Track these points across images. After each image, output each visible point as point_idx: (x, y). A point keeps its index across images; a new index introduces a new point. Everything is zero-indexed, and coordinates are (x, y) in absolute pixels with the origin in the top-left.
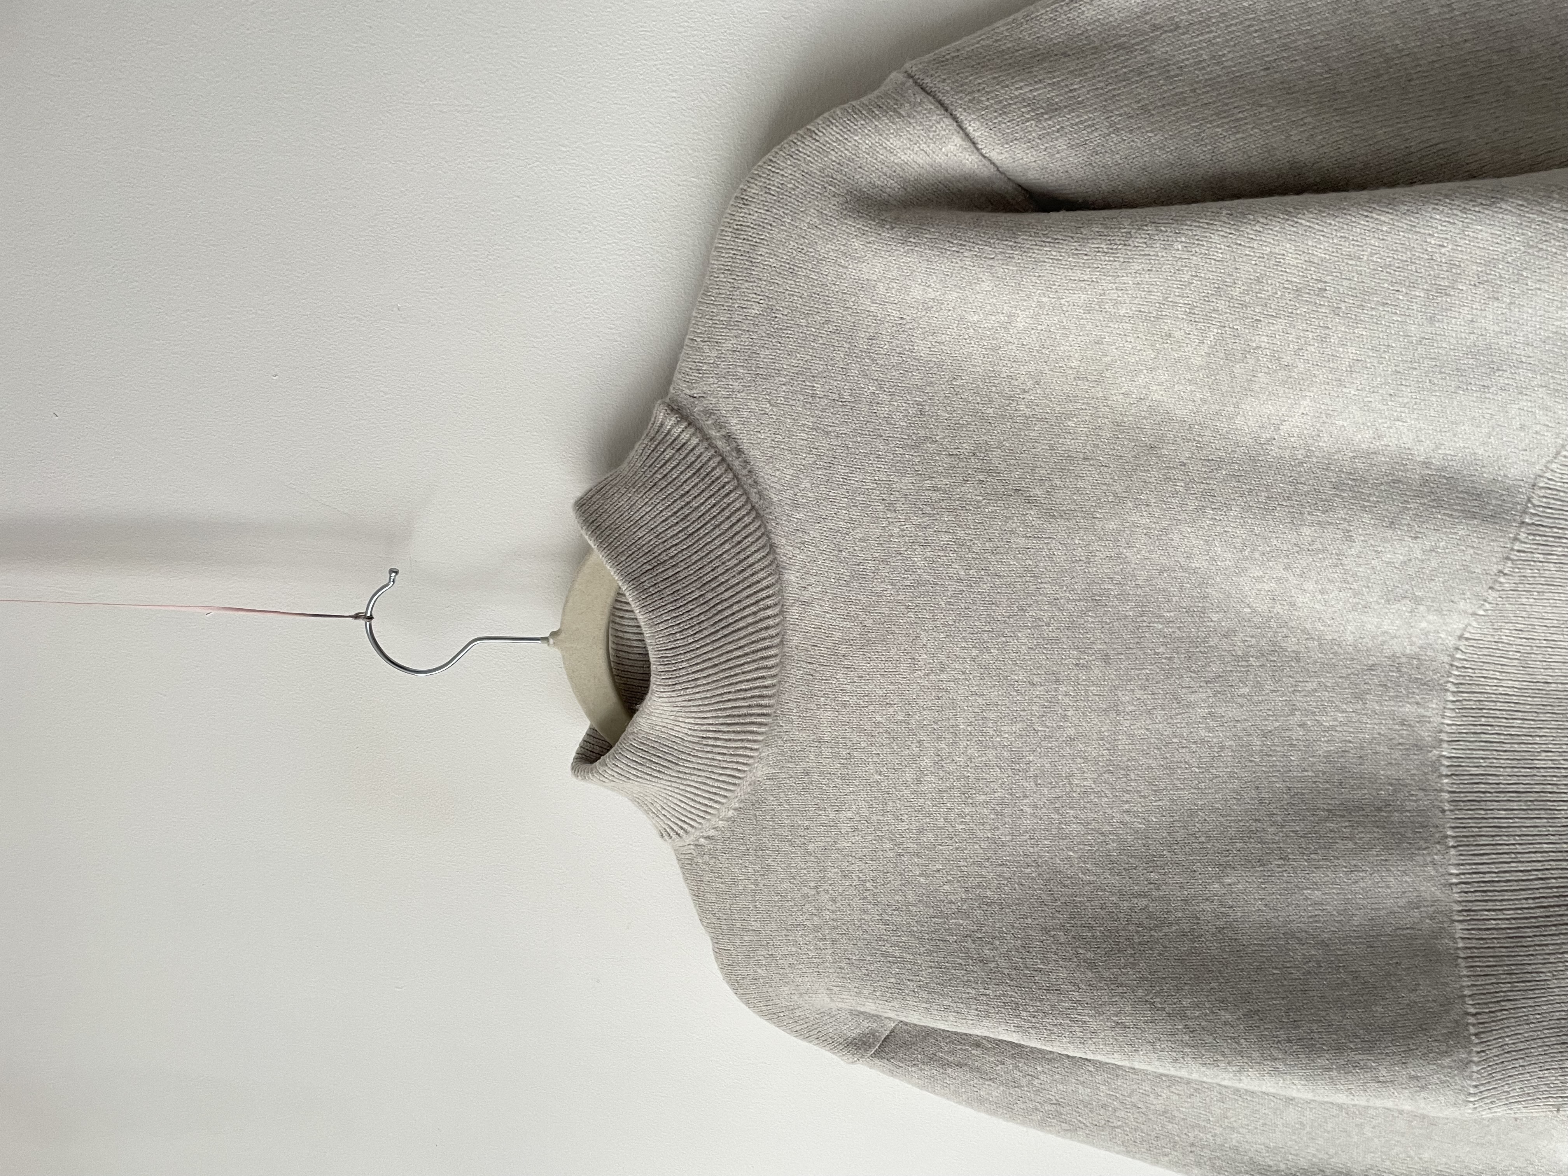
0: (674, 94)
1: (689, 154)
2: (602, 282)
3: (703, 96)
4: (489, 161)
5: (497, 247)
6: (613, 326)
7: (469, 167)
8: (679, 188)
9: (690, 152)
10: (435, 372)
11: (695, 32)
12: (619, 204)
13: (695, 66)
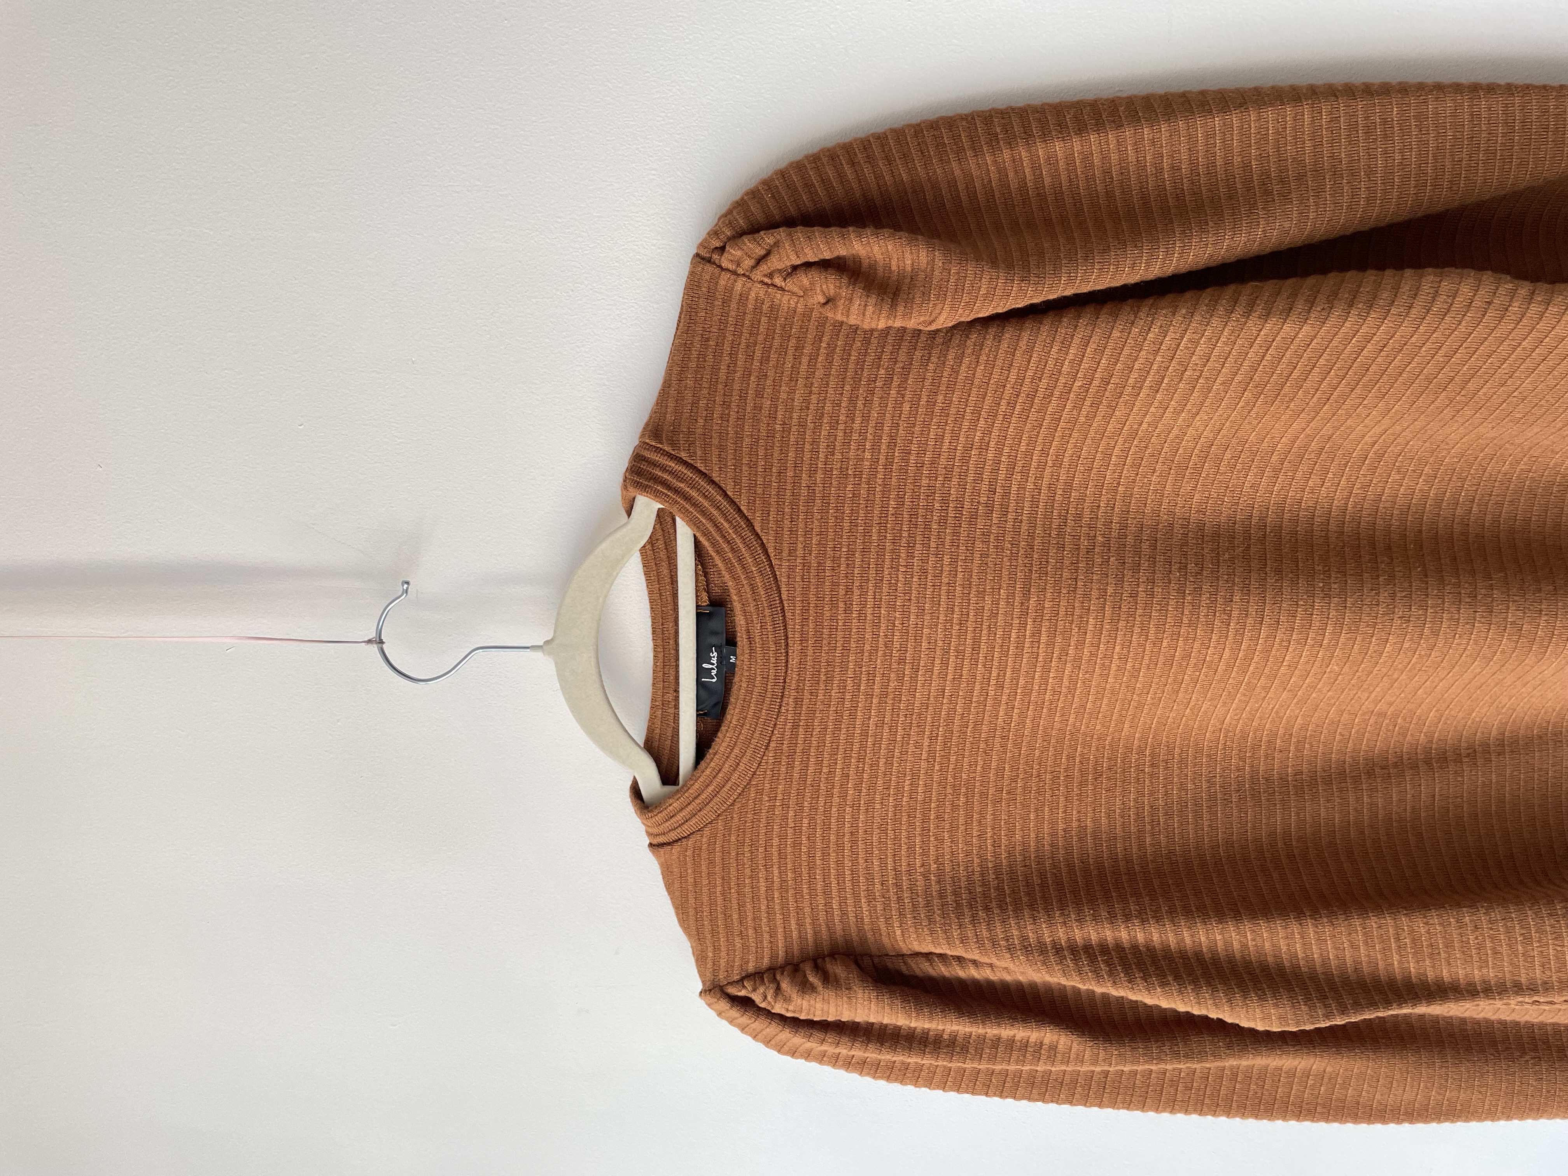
0: (653, 172)
1: (668, 222)
2: (592, 334)
3: (678, 173)
4: (496, 232)
5: (501, 305)
6: (602, 372)
7: (478, 238)
8: (659, 251)
9: (668, 220)
10: (443, 417)
11: (671, 121)
12: (608, 265)
13: (671, 149)
